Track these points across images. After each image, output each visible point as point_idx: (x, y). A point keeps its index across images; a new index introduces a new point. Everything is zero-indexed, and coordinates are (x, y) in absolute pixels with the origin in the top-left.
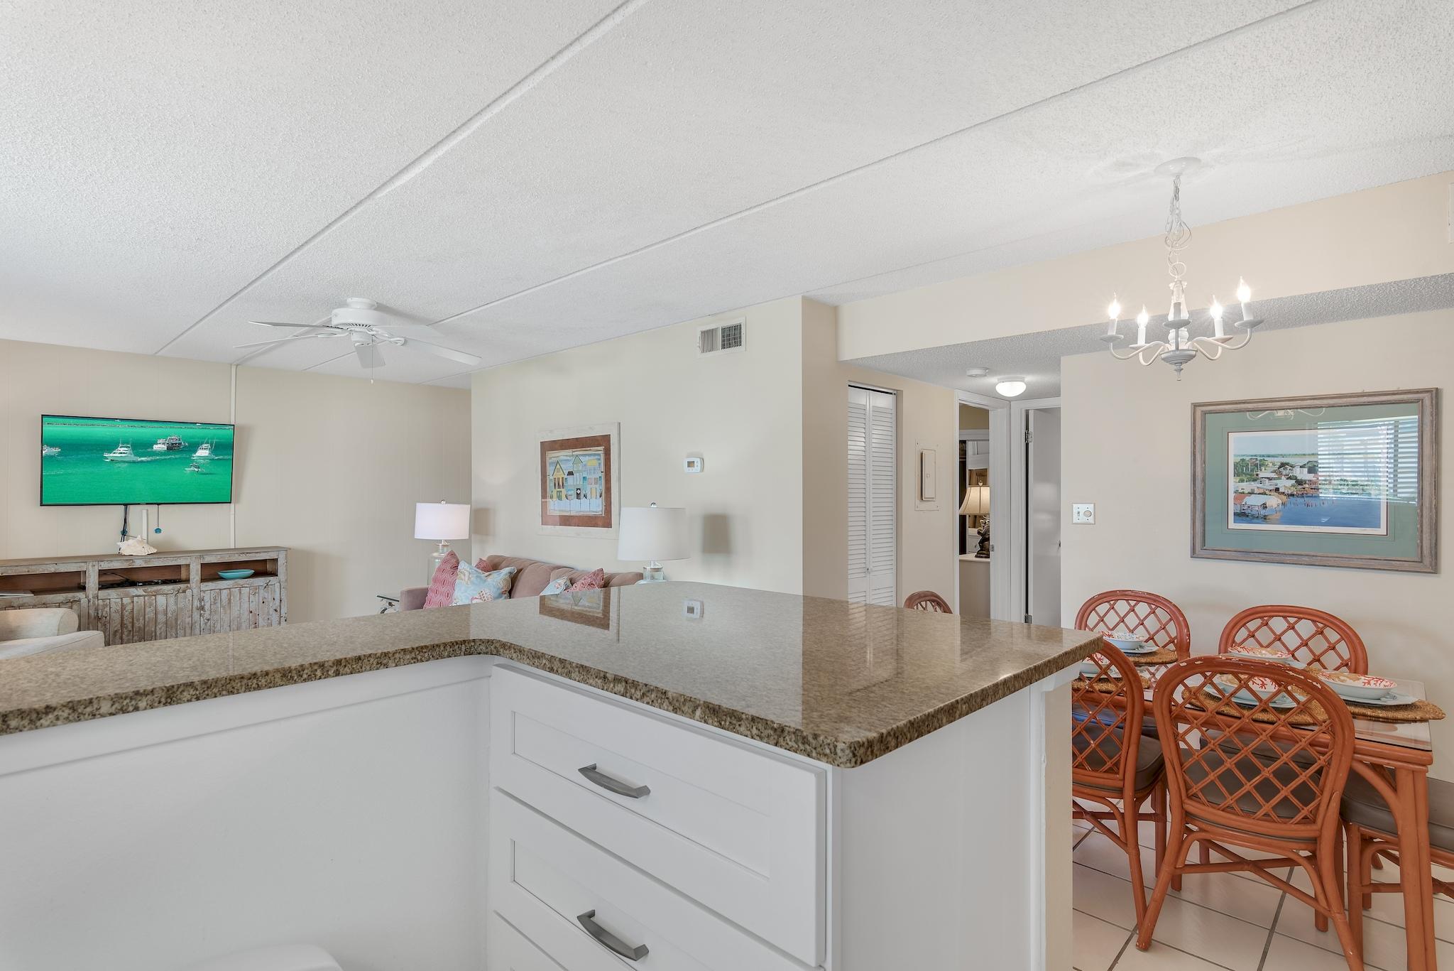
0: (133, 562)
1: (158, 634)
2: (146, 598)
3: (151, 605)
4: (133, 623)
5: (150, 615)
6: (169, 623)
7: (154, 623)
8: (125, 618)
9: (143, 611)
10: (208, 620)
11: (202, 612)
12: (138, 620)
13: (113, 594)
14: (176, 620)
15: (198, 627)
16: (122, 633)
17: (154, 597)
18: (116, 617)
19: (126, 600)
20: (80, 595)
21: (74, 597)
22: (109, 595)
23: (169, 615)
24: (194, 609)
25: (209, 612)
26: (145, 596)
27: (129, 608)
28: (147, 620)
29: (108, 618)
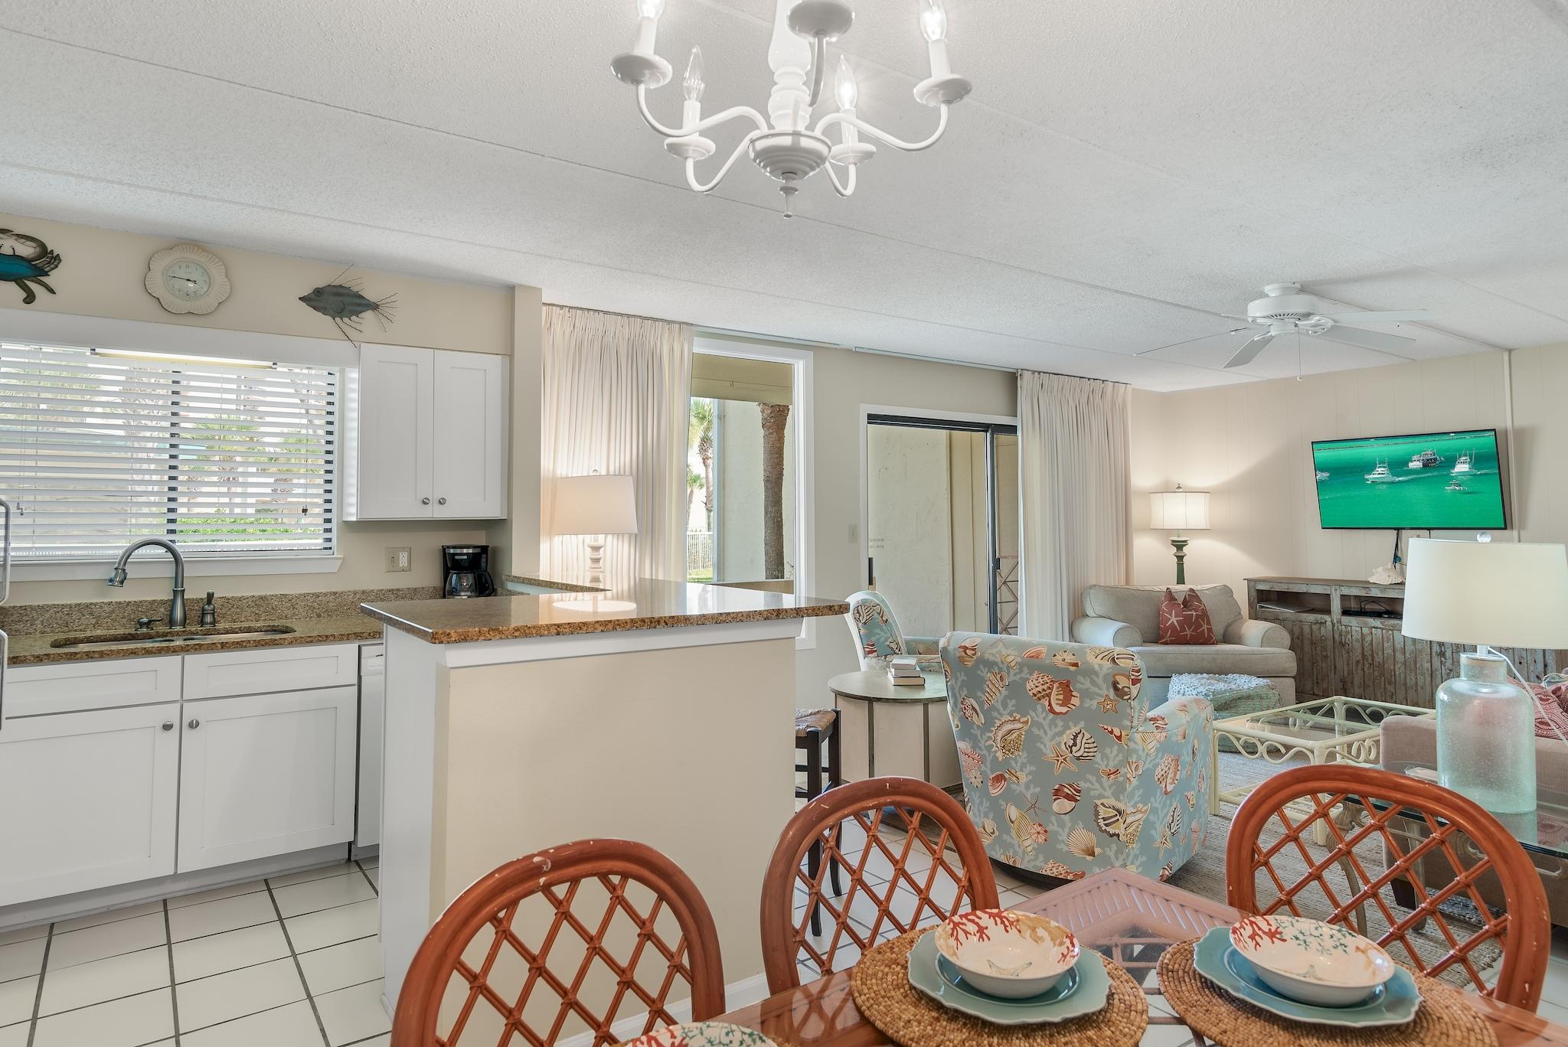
0: (1370, 590)
1: (1397, 673)
2: (1384, 631)
3: (1388, 640)
4: (1372, 656)
5: (1389, 651)
6: (1407, 664)
7: (1392, 660)
8: (1366, 649)
9: (1381, 645)
10: (1451, 670)
11: (1443, 659)
12: (1378, 654)
13: (1353, 622)
14: (1415, 663)
15: (1439, 676)
16: (1364, 665)
17: (1391, 632)
18: (1357, 646)
19: (1366, 631)
20: (1327, 618)
21: (1322, 619)
22: (1350, 622)
23: (1407, 655)
24: (1434, 654)
25: (1451, 661)
26: (1382, 629)
27: (1368, 639)
28: (1385, 655)
29: (1350, 645)
